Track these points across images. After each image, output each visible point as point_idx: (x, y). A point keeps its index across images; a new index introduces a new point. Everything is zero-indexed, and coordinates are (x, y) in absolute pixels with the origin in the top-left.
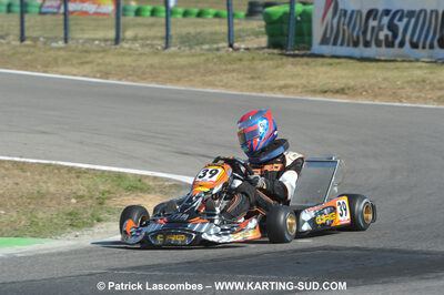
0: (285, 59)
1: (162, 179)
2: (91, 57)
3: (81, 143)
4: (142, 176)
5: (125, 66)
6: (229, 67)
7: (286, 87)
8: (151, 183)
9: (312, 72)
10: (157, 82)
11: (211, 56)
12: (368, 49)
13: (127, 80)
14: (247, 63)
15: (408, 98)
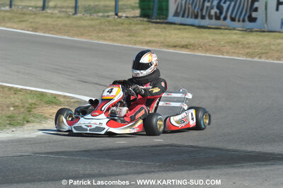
0: (151, 25)
1: (69, 97)
2: (27, 17)
3: (18, 72)
4: (56, 95)
5: (47, 24)
6: (115, 28)
7: (150, 42)
8: (62, 100)
9: (167, 33)
10: (69, 36)
11: (103, 20)
12: (203, 21)
13: (49, 33)
14: (126, 26)
15: (228, 53)
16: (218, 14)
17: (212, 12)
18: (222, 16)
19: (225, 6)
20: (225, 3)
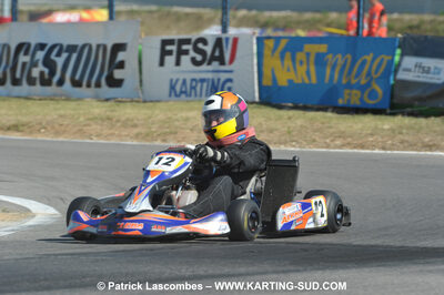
12: (18, 88)
16: (46, 76)
17: (35, 73)
18: (56, 79)
19: (60, 61)
20: (59, 55)
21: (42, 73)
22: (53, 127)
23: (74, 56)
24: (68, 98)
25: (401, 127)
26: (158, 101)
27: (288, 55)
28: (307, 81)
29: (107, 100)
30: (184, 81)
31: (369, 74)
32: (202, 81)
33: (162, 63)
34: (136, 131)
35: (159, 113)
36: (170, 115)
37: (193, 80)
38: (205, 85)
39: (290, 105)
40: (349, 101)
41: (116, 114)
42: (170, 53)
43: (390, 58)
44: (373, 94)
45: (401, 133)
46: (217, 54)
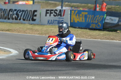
12: (9, 20)
16: (16, 18)
17: (14, 17)
18: (19, 18)
19: (20, 14)
20: (20, 12)
21: (15, 17)
22: (18, 31)
23: (24, 13)
24: (22, 23)
25: (105, 34)
26: (45, 25)
27: (78, 15)
28: (82, 21)
29: (31, 24)
30: (51, 20)
31: (98, 20)
32: (56, 20)
33: (46, 16)
34: (38, 32)
35: (44, 28)
36: (47, 28)
37: (54, 20)
38: (57, 21)
39: (78, 27)
40: (93, 27)
41: (33, 28)
42: (48, 13)
43: (103, 16)
44: (98, 25)
45: (105, 35)
46: (60, 14)
